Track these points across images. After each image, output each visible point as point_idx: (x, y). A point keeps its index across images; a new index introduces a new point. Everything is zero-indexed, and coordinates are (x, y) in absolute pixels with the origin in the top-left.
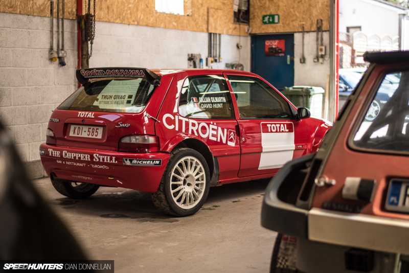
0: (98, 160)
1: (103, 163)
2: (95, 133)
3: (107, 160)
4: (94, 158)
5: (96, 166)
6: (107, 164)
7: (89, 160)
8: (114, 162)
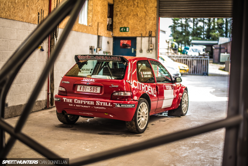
0: (99, 104)
1: (103, 106)
2: (95, 90)
3: (105, 104)
4: (97, 103)
5: (97, 108)
6: (105, 107)
7: (93, 104)
8: (109, 105)
